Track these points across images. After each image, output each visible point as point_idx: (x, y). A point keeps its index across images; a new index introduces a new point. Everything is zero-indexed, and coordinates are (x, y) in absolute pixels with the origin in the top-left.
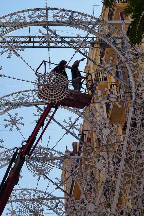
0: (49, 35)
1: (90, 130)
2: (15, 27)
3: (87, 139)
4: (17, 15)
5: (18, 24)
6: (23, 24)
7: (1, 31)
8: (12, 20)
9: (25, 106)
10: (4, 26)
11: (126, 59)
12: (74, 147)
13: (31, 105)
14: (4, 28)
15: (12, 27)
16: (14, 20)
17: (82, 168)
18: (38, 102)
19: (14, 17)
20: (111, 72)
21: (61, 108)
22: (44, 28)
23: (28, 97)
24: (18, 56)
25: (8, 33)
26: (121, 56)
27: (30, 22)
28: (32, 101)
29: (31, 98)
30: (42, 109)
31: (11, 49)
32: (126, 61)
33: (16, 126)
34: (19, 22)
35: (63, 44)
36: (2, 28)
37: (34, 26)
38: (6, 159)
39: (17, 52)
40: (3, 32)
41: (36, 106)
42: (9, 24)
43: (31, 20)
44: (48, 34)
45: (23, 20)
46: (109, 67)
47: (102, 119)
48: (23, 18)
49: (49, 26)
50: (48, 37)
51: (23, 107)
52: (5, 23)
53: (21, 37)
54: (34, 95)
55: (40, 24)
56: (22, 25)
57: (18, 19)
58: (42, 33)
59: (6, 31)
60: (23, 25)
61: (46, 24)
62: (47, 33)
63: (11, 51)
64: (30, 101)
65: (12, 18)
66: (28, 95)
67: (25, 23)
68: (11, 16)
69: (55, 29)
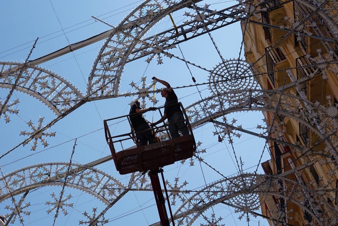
0: (201, 15)
1: (283, 136)
2: (152, 21)
3: (283, 149)
4: (148, 6)
5: (154, 16)
6: (161, 13)
7: (135, 33)
8: (144, 14)
9: (197, 127)
10: (137, 26)
11: (318, 7)
12: (265, 169)
13: (205, 122)
14: (138, 28)
15: (148, 23)
16: (146, 13)
17: (300, 185)
18: (213, 115)
19: (145, 10)
20: (305, 31)
21: (247, 111)
22: (191, 9)
23: (197, 113)
24: (172, 57)
25: (146, 32)
26: (309, 6)
27: (169, 7)
28: (204, 117)
29: (201, 113)
30: (222, 122)
31: (159, 51)
32: (318, 9)
33: (196, 157)
34: (154, 13)
35: (223, 20)
36: (135, 28)
37: (176, 11)
38: (194, 209)
39: (167, 52)
40: (139, 33)
41: (211, 121)
42: (142, 20)
43: (169, 5)
44: (199, 13)
45: (159, 9)
46: (299, 26)
47: (308, 105)
48: (158, 6)
49: (196, 4)
50: (201, 17)
51: (195, 128)
52: (136, 21)
53: (165, 33)
54: (203, 107)
55: (183, 5)
56: (159, 16)
57: (151, 10)
58: (190, 16)
59: (142, 31)
60: (161, 15)
61: (191, 2)
62: (197, 13)
63: (159, 54)
64: (201, 117)
65: (142, 12)
66: (195, 111)
67: (162, 11)
68: (140, 9)
69: (205, 5)
